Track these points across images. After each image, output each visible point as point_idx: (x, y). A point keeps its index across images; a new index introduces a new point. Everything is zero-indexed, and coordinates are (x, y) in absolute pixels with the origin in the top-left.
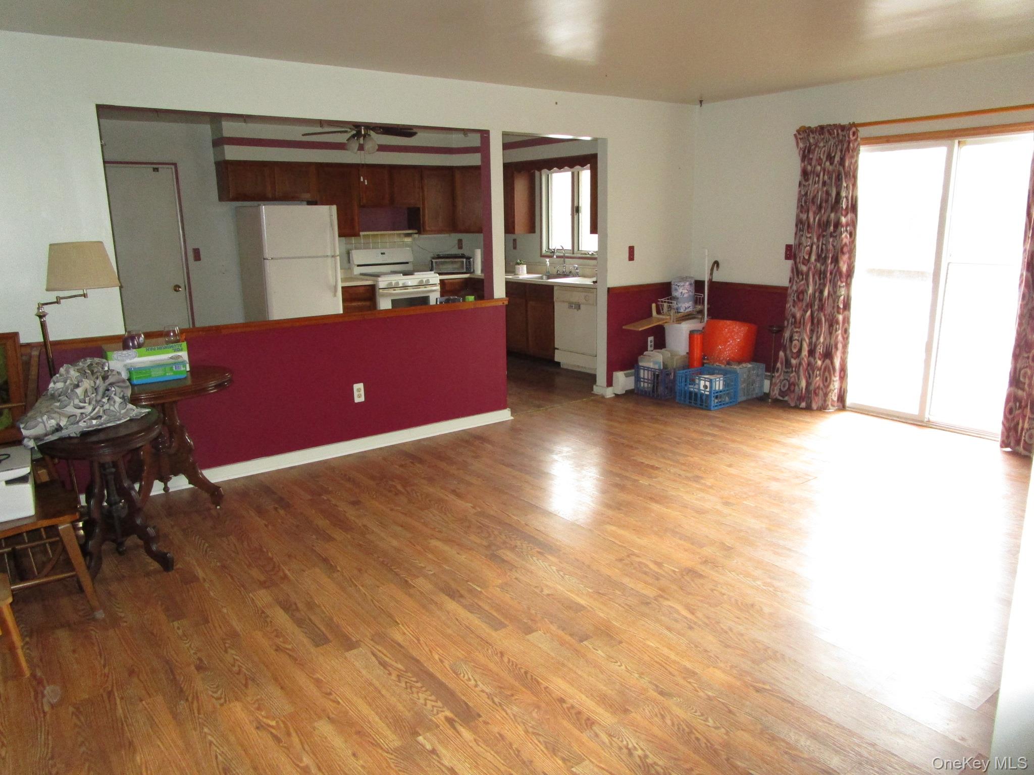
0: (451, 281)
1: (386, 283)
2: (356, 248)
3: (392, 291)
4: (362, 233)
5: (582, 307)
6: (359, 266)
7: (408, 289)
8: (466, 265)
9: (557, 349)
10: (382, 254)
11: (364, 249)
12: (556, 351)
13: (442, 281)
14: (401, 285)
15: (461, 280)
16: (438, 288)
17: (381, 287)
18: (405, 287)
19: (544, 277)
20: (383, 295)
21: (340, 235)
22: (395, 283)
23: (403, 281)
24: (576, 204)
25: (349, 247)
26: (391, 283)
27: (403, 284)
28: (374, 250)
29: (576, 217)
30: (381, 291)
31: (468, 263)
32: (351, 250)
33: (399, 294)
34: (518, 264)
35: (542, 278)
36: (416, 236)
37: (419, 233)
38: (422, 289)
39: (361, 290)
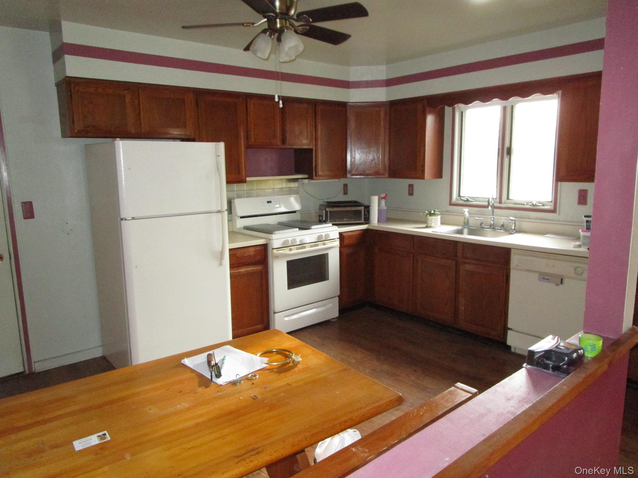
0: (350, 234)
1: (282, 241)
2: (239, 197)
3: (286, 251)
4: (248, 179)
5: (566, 281)
6: (242, 217)
7: (304, 248)
8: (365, 215)
9: (511, 329)
10: (268, 202)
11: (247, 197)
12: (509, 332)
13: (341, 234)
14: (298, 243)
15: (358, 233)
16: (337, 243)
17: (275, 247)
18: (302, 245)
19: (466, 231)
20: (277, 257)
21: (228, 182)
22: (292, 241)
23: (301, 238)
24: (507, 145)
25: (232, 195)
26: (287, 241)
27: (301, 241)
28: (260, 199)
29: (506, 160)
30: (275, 251)
31: (366, 211)
32: (234, 199)
33: (296, 253)
34: (431, 214)
35: (460, 232)
36: (306, 181)
37: (311, 178)
38: (321, 247)
39: (252, 252)
